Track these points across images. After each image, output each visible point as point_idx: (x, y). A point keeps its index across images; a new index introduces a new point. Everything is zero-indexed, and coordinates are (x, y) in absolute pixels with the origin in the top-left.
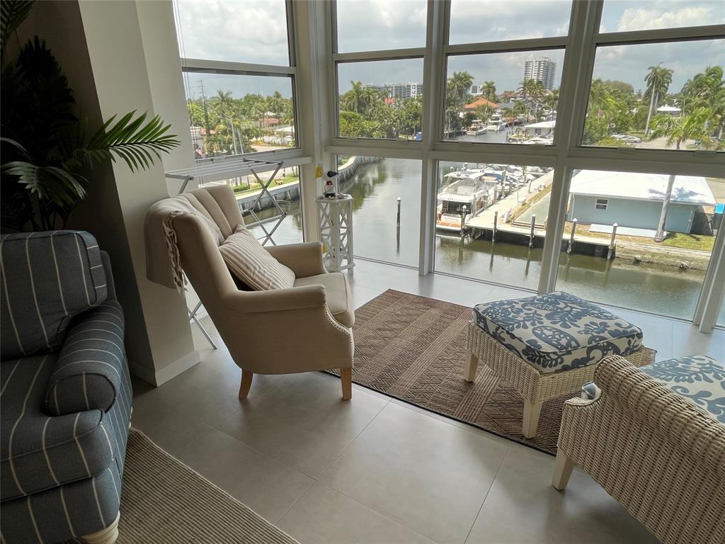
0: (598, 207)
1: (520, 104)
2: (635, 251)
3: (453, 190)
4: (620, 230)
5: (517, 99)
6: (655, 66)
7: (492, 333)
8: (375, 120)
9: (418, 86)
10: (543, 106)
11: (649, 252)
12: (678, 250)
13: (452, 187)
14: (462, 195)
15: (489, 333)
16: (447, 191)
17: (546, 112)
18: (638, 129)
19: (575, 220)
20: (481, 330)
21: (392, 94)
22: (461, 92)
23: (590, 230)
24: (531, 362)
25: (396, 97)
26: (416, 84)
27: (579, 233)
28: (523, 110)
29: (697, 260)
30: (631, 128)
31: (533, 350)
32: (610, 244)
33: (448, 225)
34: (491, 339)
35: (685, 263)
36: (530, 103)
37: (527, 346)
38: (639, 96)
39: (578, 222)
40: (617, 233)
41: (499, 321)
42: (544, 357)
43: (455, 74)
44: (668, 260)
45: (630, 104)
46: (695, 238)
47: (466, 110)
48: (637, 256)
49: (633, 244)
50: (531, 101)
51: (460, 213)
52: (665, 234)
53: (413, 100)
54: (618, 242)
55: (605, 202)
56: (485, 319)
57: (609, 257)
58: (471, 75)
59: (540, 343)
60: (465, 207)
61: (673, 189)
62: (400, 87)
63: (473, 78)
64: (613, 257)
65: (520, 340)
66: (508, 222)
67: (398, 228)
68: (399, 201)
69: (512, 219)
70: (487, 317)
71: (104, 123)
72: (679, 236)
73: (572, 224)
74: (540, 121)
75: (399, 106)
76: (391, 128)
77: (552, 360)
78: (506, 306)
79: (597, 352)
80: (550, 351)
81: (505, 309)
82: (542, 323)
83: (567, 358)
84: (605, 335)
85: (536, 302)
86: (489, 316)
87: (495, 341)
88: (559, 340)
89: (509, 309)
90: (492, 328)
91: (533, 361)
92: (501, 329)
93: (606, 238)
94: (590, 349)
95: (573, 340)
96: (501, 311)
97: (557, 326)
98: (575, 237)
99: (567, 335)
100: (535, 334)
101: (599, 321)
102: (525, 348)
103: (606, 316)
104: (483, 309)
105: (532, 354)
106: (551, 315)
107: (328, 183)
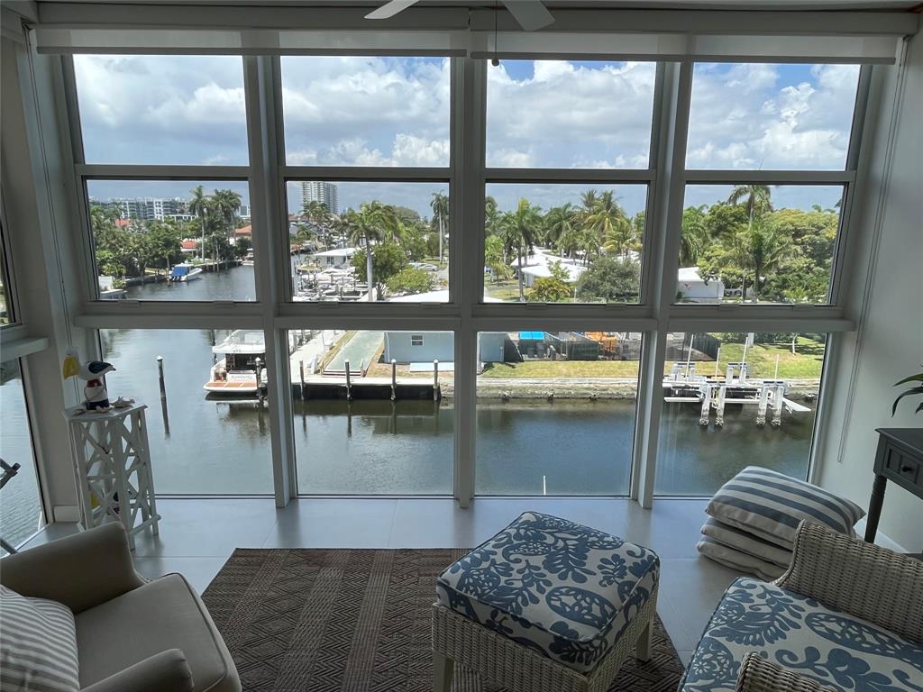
0: (414, 343)
1: (304, 229)
3: (238, 338)
4: (441, 366)
5: (299, 223)
6: (438, 193)
7: (483, 622)
8: (104, 249)
9: (164, 203)
10: (330, 231)
12: (496, 380)
13: (236, 336)
14: (252, 344)
15: (477, 621)
16: (230, 342)
17: (336, 239)
18: (432, 256)
19: (394, 361)
20: (462, 618)
21: (126, 214)
22: (228, 214)
23: (411, 370)
24: (567, 663)
25: (133, 217)
26: (161, 200)
27: (400, 375)
28: (308, 236)
29: (516, 388)
30: (426, 256)
31: (568, 643)
32: (433, 383)
33: (238, 385)
34: (485, 631)
35: (506, 393)
36: (315, 229)
37: (555, 637)
38: (426, 222)
39: (398, 363)
40: (439, 370)
41: (491, 598)
42: (586, 649)
43: (216, 191)
44: (492, 392)
45: (421, 230)
46: (510, 366)
47: (238, 234)
50: (316, 226)
51: (253, 367)
52: (482, 365)
53: (160, 222)
54: (441, 380)
55: (421, 337)
56: (466, 599)
57: (435, 399)
58: (237, 193)
59: (572, 625)
60: (258, 359)
62: (137, 204)
63: (241, 197)
64: (439, 398)
65: (539, 627)
66: (317, 372)
67: (164, 400)
68: (161, 361)
69: (322, 367)
70: (468, 594)
72: (497, 366)
73: (391, 366)
74: (330, 249)
75: (140, 229)
76: (131, 259)
77: (596, 648)
78: (485, 565)
79: (633, 608)
80: (590, 638)
81: (487, 570)
82: (548, 583)
83: (610, 637)
84: (629, 577)
85: (515, 542)
86: (471, 592)
87: (493, 634)
88: (590, 609)
89: (493, 569)
90: (484, 613)
91: (572, 660)
92: (500, 612)
93: (429, 377)
94: (626, 609)
95: (603, 602)
96: (482, 576)
97: (570, 582)
98: (397, 380)
99: (592, 596)
100: (554, 608)
101: (608, 555)
102: (553, 641)
103: (610, 543)
104: (455, 580)
105: (568, 650)
106: (550, 563)
107: (91, 384)
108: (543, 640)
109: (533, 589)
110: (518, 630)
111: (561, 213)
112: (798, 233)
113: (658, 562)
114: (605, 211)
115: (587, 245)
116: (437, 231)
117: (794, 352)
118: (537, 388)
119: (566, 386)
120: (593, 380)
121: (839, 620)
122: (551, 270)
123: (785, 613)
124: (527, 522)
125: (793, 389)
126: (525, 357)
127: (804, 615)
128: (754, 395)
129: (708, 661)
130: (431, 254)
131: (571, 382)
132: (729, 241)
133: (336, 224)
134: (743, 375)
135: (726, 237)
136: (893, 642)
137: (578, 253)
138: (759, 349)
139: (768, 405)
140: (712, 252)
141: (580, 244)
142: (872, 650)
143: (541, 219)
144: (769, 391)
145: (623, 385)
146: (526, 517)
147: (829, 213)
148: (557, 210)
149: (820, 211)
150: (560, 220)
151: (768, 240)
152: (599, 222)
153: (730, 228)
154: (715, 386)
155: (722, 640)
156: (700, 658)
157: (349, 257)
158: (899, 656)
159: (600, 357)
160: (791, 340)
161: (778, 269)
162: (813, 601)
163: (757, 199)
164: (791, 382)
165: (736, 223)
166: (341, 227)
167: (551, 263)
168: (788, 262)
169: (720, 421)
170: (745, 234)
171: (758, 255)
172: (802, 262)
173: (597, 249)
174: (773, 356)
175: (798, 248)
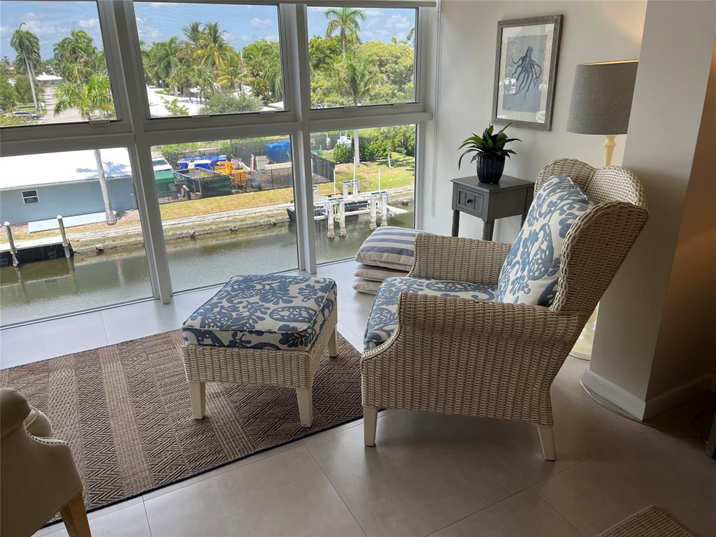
0: (26, 201)
2: (92, 240)
4: (68, 222)
7: (227, 344)
11: (108, 238)
15: (222, 345)
18: (25, 103)
19: (7, 223)
20: (209, 348)
23: (31, 230)
24: (293, 348)
27: (18, 238)
30: (17, 103)
31: (292, 334)
32: (62, 241)
34: (229, 350)
37: (282, 334)
39: (13, 225)
40: (65, 226)
41: (230, 326)
42: (305, 336)
44: (130, 240)
45: (4, 73)
48: (98, 246)
49: (87, 233)
52: (114, 213)
54: (70, 236)
55: (34, 193)
56: (210, 333)
57: (68, 256)
59: (292, 325)
61: (104, 165)
64: (72, 255)
65: (270, 332)
70: (211, 328)
72: (129, 213)
73: (5, 229)
77: (310, 334)
78: (216, 310)
79: (326, 311)
80: (306, 328)
81: (219, 313)
82: (268, 309)
83: (317, 327)
84: (320, 294)
85: (233, 294)
86: (213, 327)
87: (236, 350)
88: (301, 315)
89: (223, 311)
90: (226, 338)
91: (296, 345)
92: (239, 332)
93: (56, 235)
94: (323, 311)
95: (307, 309)
96: (218, 316)
97: (282, 304)
98: (16, 244)
99: (300, 308)
100: (276, 319)
101: (303, 285)
102: (281, 337)
103: (301, 280)
104: (197, 324)
105: (292, 339)
106: (264, 299)
108: (274, 339)
109: (259, 314)
110: (255, 340)
111: (167, 48)
112: (382, 64)
113: (335, 284)
114: (213, 44)
115: (201, 81)
116: (25, 72)
117: (390, 166)
118: (177, 229)
119: (206, 222)
120: (231, 213)
121: (443, 283)
122: (169, 109)
123: (415, 286)
124: (237, 281)
125: (393, 197)
127: (424, 285)
128: (365, 206)
129: (379, 317)
130: (22, 100)
131: (210, 218)
132: (329, 72)
134: (355, 191)
135: (327, 69)
136: (470, 285)
137: (192, 90)
138: (363, 167)
139: (377, 213)
140: (317, 83)
141: (193, 81)
142: (461, 290)
144: (377, 202)
145: (260, 214)
146: (234, 279)
147: (403, 44)
148: (163, 45)
149: (396, 43)
150: (167, 56)
151: (360, 69)
152: (208, 57)
153: (328, 60)
154: (335, 202)
155: (384, 306)
156: (374, 318)
158: (473, 290)
159: (233, 191)
160: (387, 155)
161: (370, 96)
162: (428, 278)
163: (347, 32)
164: (391, 191)
165: (332, 55)
167: (167, 102)
168: (377, 89)
169: (343, 231)
170: (341, 65)
171: (354, 84)
172: (387, 88)
173: (211, 85)
174: (375, 172)
175: (384, 76)
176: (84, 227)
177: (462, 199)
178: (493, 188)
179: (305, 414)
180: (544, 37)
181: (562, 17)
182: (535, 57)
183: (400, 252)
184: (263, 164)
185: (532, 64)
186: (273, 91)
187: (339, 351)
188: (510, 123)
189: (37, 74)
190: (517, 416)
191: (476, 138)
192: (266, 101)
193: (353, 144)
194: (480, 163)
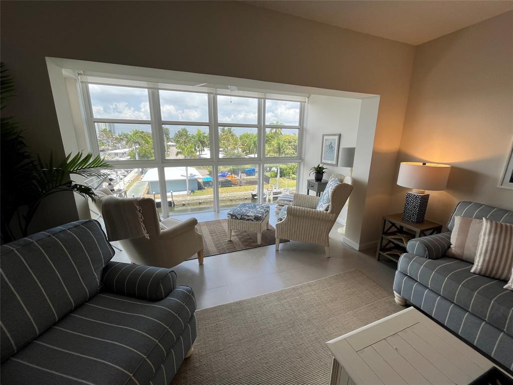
2: (182, 201)
4: (174, 194)
10: (114, 142)
11: (187, 200)
12: (196, 197)
15: (238, 219)
17: (117, 145)
19: (154, 193)
20: (234, 219)
27: (157, 198)
28: (103, 144)
29: (204, 199)
32: (172, 200)
34: (240, 221)
35: (200, 201)
37: (254, 217)
41: (240, 214)
44: (194, 201)
46: (201, 191)
48: (183, 203)
50: (106, 140)
52: (190, 192)
54: (174, 199)
59: (257, 215)
61: (188, 173)
64: (174, 206)
65: (251, 216)
70: (235, 214)
71: (66, 157)
72: (195, 191)
73: (152, 195)
74: (115, 149)
77: (262, 218)
80: (261, 216)
82: (251, 211)
83: (264, 217)
84: (265, 209)
87: (242, 220)
88: (260, 213)
90: (239, 217)
91: (258, 220)
92: (243, 216)
93: (169, 198)
94: (266, 213)
96: (237, 211)
97: (254, 210)
99: (260, 211)
100: (253, 213)
104: (231, 213)
105: (257, 218)
106: (249, 208)
107: (110, 184)
108: (252, 218)
109: (248, 212)
110: (247, 218)
112: (290, 142)
114: (229, 134)
115: (224, 147)
117: (291, 179)
120: (231, 194)
125: (292, 191)
126: (206, 188)
128: (281, 194)
132: (270, 145)
133: (117, 139)
134: (277, 188)
138: (281, 179)
143: (206, 137)
144: (285, 192)
145: (241, 195)
151: (282, 144)
152: (227, 138)
153: (270, 140)
154: (270, 192)
157: (125, 153)
159: (232, 186)
160: (290, 175)
161: (285, 153)
163: (278, 131)
166: (120, 140)
168: (287, 151)
169: (272, 203)
170: (274, 143)
171: (279, 149)
172: (292, 151)
173: (227, 148)
174: (285, 181)
175: (290, 147)
176: (180, 196)
177: (310, 186)
178: (319, 182)
179: (259, 241)
180: (335, 139)
181: (340, 135)
182: (333, 145)
183: (290, 201)
184: (244, 176)
185: (332, 147)
186: (249, 150)
187: (269, 228)
188: (325, 164)
189: (168, 142)
190: (319, 243)
191: (315, 168)
192: (247, 154)
193: (277, 171)
194: (316, 175)
